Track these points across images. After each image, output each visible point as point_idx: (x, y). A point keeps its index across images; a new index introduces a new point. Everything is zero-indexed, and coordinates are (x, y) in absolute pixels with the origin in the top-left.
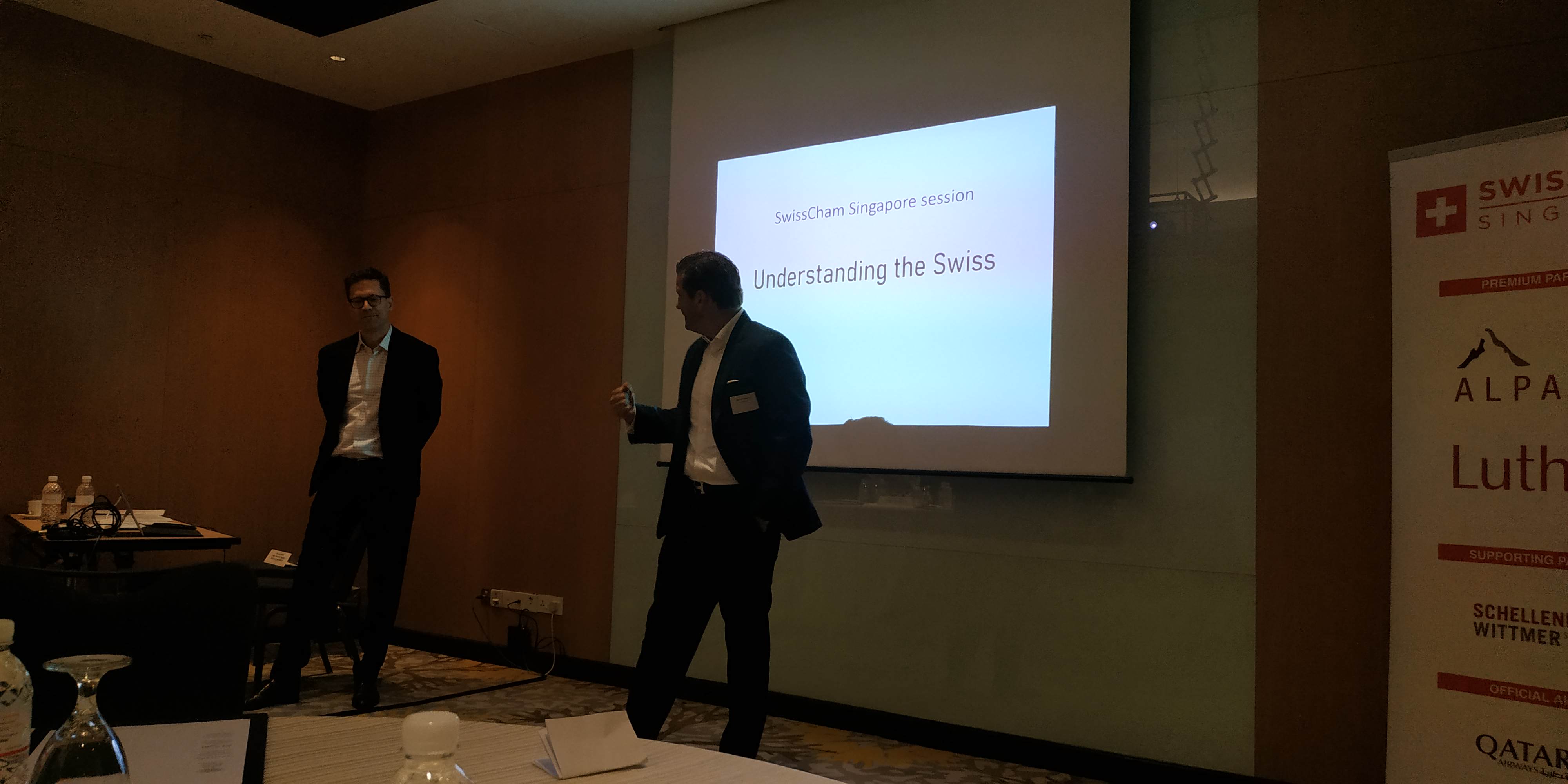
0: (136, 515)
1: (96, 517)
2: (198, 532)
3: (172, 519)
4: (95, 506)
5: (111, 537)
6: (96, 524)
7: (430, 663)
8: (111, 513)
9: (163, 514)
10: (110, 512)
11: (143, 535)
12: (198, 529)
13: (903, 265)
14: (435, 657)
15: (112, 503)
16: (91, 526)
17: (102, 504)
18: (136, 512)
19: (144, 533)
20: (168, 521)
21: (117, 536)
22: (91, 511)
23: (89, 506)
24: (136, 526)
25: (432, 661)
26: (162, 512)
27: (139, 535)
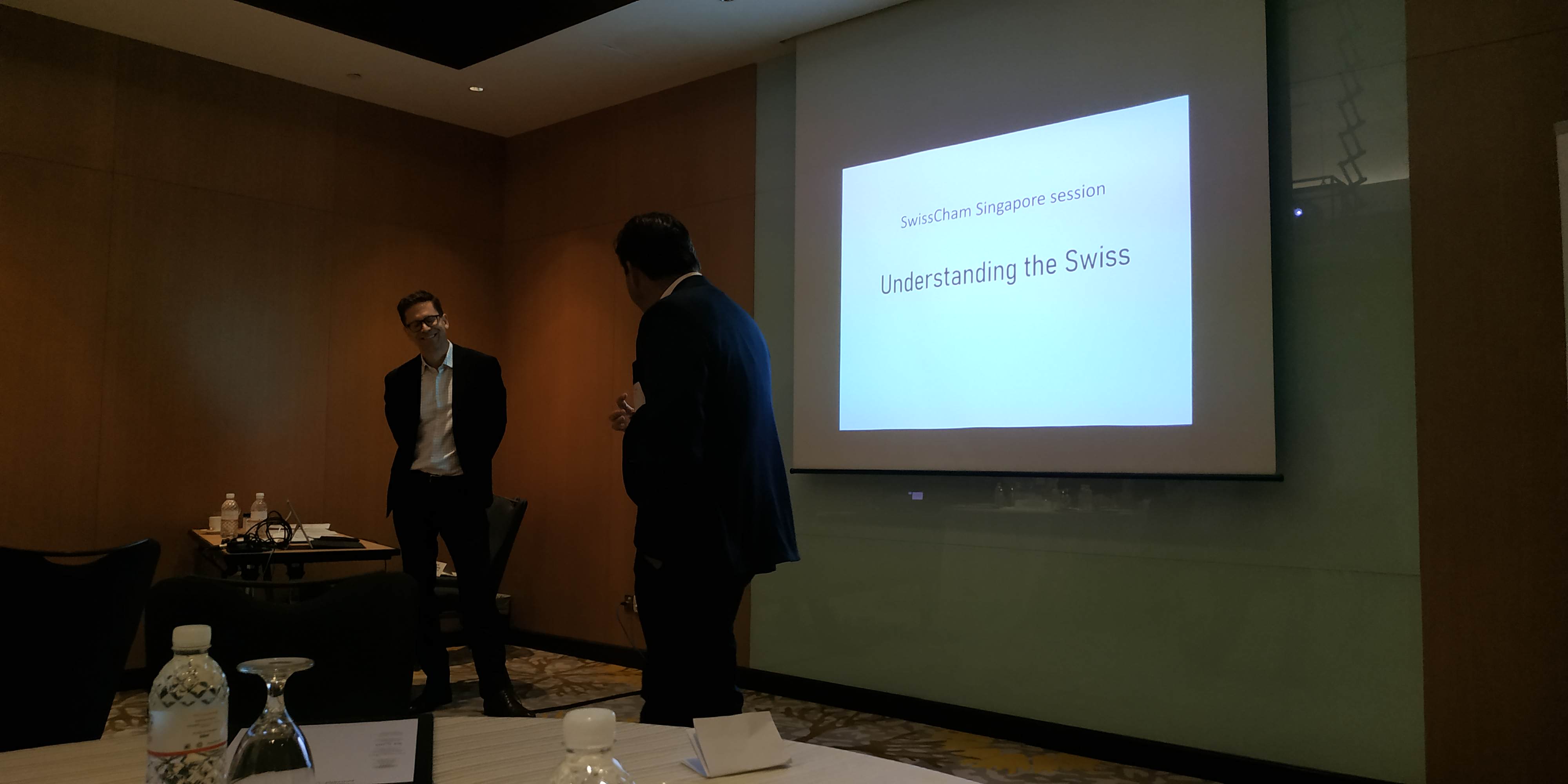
0: (305, 529)
1: (270, 531)
2: (362, 545)
3: (336, 532)
4: (269, 521)
5: (283, 550)
6: (270, 538)
7: (579, 668)
8: (283, 528)
9: (328, 528)
10: (280, 527)
11: (312, 547)
12: (361, 541)
13: (1034, 264)
14: (583, 662)
15: (283, 518)
16: (265, 540)
17: (275, 519)
18: (305, 526)
19: (313, 546)
20: (333, 534)
21: (289, 549)
22: (266, 525)
23: (264, 521)
24: (305, 540)
25: (580, 665)
26: (328, 526)
27: (308, 548)
